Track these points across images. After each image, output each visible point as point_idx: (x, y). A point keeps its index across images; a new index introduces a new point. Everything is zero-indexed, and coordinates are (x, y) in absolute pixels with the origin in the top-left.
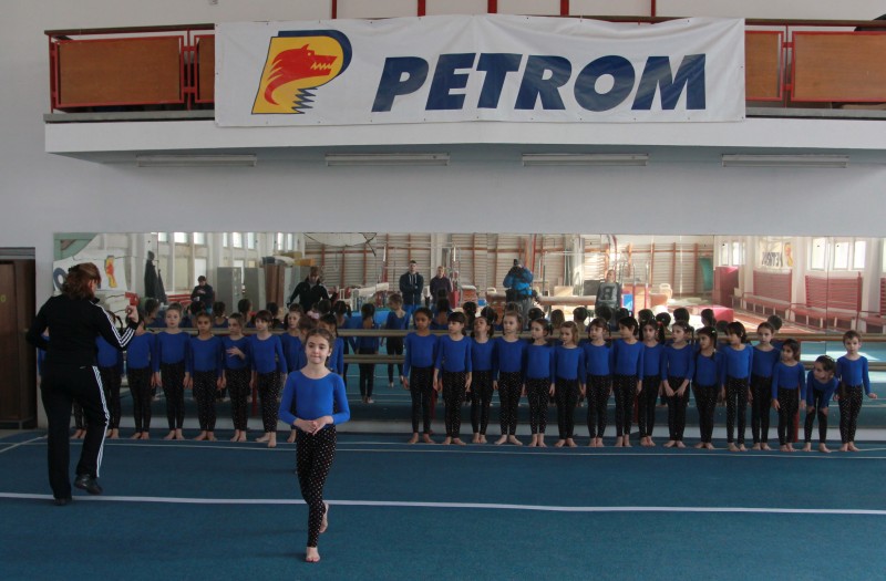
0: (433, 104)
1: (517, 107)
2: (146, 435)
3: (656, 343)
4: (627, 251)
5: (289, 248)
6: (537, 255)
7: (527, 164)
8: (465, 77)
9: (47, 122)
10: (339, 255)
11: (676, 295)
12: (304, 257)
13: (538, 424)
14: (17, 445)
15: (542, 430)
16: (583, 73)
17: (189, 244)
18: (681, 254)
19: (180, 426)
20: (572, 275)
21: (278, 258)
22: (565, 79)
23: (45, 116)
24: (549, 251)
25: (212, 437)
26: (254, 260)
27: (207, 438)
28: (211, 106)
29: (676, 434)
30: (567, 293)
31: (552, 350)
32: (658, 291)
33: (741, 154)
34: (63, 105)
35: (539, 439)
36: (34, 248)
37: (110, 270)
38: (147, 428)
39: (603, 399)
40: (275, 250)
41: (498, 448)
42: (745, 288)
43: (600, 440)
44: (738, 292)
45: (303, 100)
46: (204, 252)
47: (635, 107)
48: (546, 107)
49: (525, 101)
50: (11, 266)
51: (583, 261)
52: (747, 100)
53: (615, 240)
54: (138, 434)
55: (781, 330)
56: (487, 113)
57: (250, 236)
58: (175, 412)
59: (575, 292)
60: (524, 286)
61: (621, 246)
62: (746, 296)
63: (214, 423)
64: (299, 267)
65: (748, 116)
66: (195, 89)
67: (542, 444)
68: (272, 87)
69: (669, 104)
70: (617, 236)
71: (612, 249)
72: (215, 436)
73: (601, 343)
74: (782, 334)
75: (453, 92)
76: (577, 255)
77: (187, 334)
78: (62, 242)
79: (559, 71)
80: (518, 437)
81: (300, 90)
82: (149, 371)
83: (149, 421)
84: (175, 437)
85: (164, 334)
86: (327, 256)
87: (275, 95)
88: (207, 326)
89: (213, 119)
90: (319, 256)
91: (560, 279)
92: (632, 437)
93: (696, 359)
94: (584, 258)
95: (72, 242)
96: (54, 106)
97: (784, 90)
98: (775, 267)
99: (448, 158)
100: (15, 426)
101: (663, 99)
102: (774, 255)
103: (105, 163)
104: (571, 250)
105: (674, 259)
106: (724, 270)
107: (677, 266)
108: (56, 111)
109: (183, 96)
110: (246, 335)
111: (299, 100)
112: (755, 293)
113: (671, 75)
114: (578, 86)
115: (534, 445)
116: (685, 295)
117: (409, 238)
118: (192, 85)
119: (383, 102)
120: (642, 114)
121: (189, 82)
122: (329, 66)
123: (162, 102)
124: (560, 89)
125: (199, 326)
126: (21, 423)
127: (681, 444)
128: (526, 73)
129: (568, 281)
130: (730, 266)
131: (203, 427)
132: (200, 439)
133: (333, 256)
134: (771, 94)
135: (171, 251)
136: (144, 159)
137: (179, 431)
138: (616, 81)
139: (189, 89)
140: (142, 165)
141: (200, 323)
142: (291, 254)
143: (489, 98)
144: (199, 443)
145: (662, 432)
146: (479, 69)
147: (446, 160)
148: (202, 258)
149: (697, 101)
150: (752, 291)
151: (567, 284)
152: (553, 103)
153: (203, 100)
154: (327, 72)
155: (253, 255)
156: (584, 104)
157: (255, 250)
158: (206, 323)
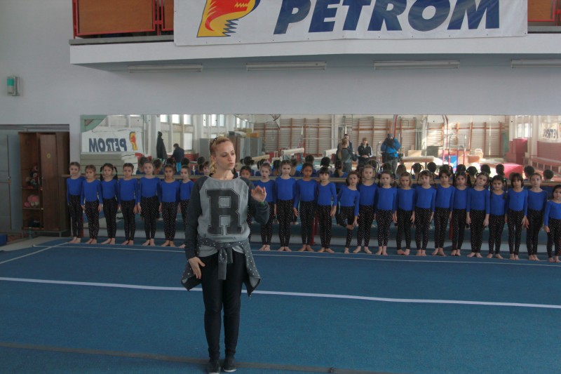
0: (313, 29)
1: (369, 29)
2: (132, 242)
3: (465, 187)
4: (455, 128)
5: (244, 126)
6: (397, 131)
7: (378, 68)
8: (335, 10)
9: (71, 45)
10: (275, 131)
11: (486, 156)
12: (253, 131)
13: (383, 240)
14: (50, 247)
15: (385, 244)
16: (414, 5)
17: (181, 124)
18: (490, 130)
19: (153, 237)
20: (421, 143)
21: (237, 132)
22: (402, 10)
23: (70, 41)
24: (404, 129)
25: (172, 245)
26: (223, 133)
27: (169, 245)
28: (171, 32)
29: (476, 248)
30: (418, 154)
31: (395, 191)
32: (474, 153)
33: (525, 59)
34: (81, 34)
35: (383, 250)
36: (68, 125)
37: (133, 139)
38: (132, 238)
39: (426, 223)
40: (235, 128)
41: (356, 256)
42: (532, 151)
43: (424, 251)
44: (527, 155)
45: (229, 28)
46: (191, 129)
47: (450, 28)
48: (389, 28)
49: (375, 25)
50: (53, 136)
51: (427, 134)
52: (529, 21)
53: (447, 120)
54: (127, 242)
55: (552, 180)
56: (349, 33)
57: (222, 117)
58: (150, 229)
59: (423, 154)
60: (392, 151)
61: (451, 125)
62: (532, 157)
63: (174, 236)
64: (249, 138)
65: (529, 32)
66: (162, 22)
67: (385, 253)
68: (210, 19)
69: (473, 25)
70: (448, 117)
71: (446, 127)
72: (174, 244)
73: (428, 186)
74: (552, 182)
75: (327, 20)
76: (424, 131)
77: (158, 179)
78: (85, 121)
79: (398, 4)
80: (370, 248)
81: (227, 21)
82: (134, 203)
83: (134, 234)
84: (149, 244)
85: (144, 178)
86: (267, 131)
87: (212, 24)
88: (171, 174)
89: (173, 41)
90: (262, 131)
91: (413, 146)
92: (445, 250)
93: (491, 197)
94: (428, 132)
95: (92, 121)
96: (75, 35)
97: (556, 13)
98: (553, 139)
99: (325, 65)
100: (57, 235)
101: (469, 22)
102: (552, 131)
103: (111, 71)
104: (421, 128)
105: (485, 134)
106: (520, 140)
107: (487, 138)
108: (77, 38)
109: (154, 26)
110: (192, 180)
111: (227, 27)
112: (538, 156)
113: (475, 6)
114: (410, 14)
115: (379, 253)
116: (492, 156)
117: (318, 121)
118: (160, 19)
119: (281, 28)
120: (455, 32)
121: (158, 17)
122: (246, 5)
123: (141, 31)
124: (399, 17)
125: (166, 174)
126: (60, 233)
127: (479, 255)
128: (376, 6)
129: (418, 147)
130: (523, 138)
131: (167, 238)
132: (164, 245)
133: (271, 131)
134: (547, 17)
135: (170, 128)
136: (133, 68)
137: (152, 240)
138: (437, 11)
139: (158, 22)
140: (131, 71)
141: (167, 172)
142: (244, 130)
143: (351, 24)
144: (163, 248)
145: (467, 246)
146: (344, 4)
147: (323, 67)
148: (190, 133)
149: (493, 23)
150: (536, 154)
151: (418, 149)
152: (393, 26)
153: (166, 29)
154: (245, 9)
155: (223, 130)
156: (415, 26)
157: (225, 127)
158: (170, 171)
